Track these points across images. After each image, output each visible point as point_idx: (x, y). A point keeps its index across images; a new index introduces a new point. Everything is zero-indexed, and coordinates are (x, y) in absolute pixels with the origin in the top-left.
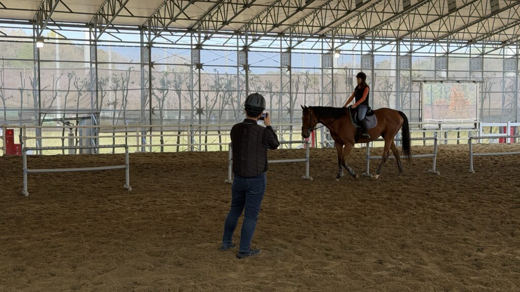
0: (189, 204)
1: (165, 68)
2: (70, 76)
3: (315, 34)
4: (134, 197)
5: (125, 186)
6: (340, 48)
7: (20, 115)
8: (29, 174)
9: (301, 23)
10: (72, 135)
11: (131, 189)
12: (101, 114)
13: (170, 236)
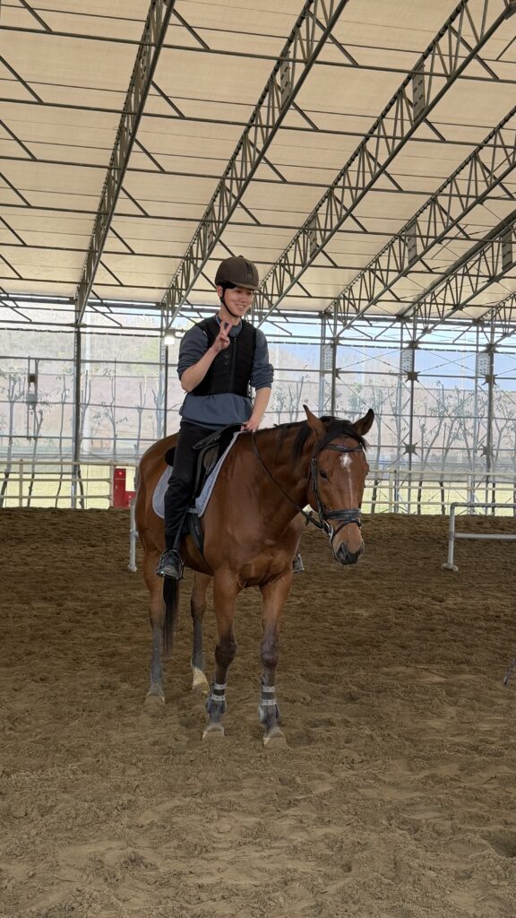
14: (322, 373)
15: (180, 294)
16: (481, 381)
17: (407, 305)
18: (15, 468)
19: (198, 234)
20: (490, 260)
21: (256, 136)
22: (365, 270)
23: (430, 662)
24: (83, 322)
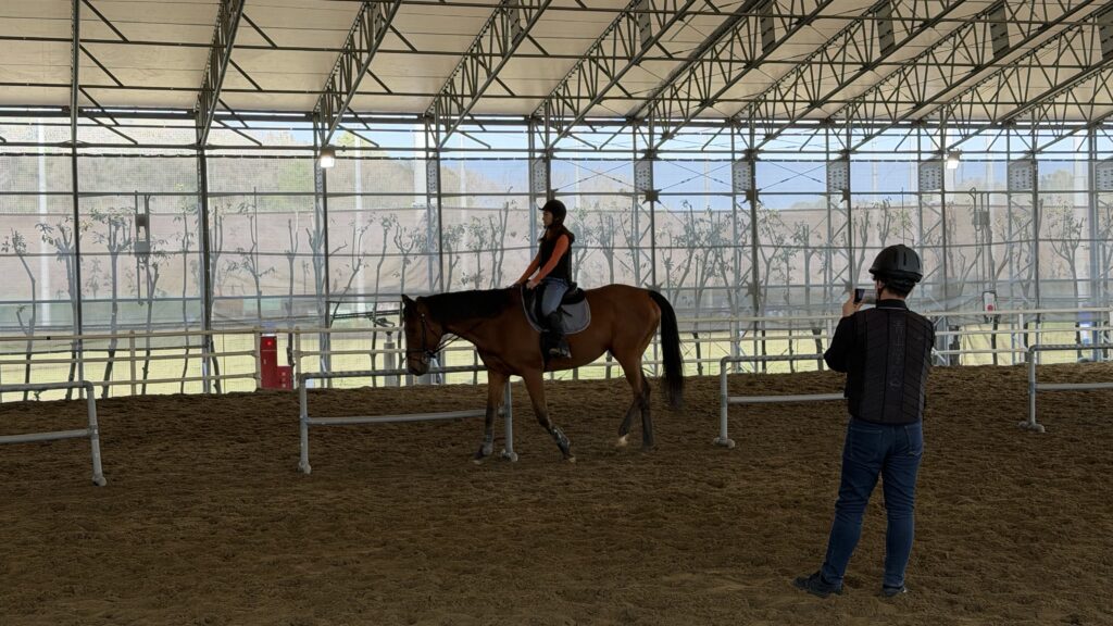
0: (640, 490)
2: (386, 224)
3: (903, 118)
4: (522, 475)
5: (504, 451)
6: (959, 147)
7: (289, 307)
8: (311, 428)
9: (870, 97)
10: (390, 346)
11: (516, 458)
13: (606, 557)
14: (533, 196)
15: (339, 99)
16: (741, 198)
17: (640, 103)
18: (123, 343)
19: (361, 19)
20: (745, 40)
22: (583, 58)
23: (721, 565)
24: (208, 142)
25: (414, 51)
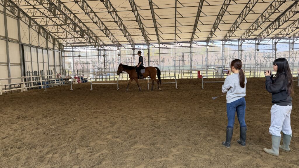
1: (247, 51)
2: (216, 55)
7: (202, 67)
8: (204, 83)
10: (216, 72)
12: (225, 66)
14: (239, 51)
15: (210, 38)
16: (273, 50)
17: (257, 36)
19: (213, 27)
20: (275, 25)
21: (225, 7)
22: (247, 30)
24: (192, 45)
25: (221, 31)
